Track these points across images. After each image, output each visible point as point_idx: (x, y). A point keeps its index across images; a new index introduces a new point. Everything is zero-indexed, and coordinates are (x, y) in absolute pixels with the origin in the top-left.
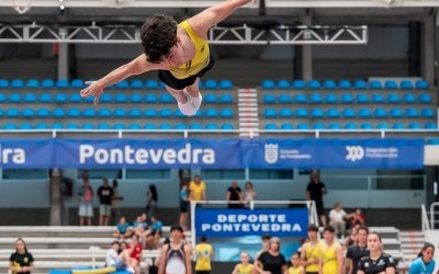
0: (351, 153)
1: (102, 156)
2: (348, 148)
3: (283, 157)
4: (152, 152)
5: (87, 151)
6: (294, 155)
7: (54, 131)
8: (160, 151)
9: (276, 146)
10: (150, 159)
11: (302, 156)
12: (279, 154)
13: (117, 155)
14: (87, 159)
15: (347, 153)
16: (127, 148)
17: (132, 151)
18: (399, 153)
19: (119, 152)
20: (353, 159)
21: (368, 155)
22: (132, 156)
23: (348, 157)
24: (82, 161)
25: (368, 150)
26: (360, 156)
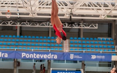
0: (93, 57)
1: (28, 56)
2: (92, 56)
3: (75, 57)
4: (41, 55)
5: (24, 54)
6: (78, 57)
7: (15, 49)
8: (43, 55)
9: (73, 55)
10: (40, 57)
11: (80, 57)
12: (74, 57)
13: (31, 56)
14: (24, 56)
15: (92, 57)
16: (34, 54)
17: (36, 55)
18: (105, 57)
19: (32, 55)
20: (93, 59)
21: (97, 57)
22: (36, 56)
23: (92, 58)
24: (23, 57)
25: (97, 56)
26: (95, 58)
